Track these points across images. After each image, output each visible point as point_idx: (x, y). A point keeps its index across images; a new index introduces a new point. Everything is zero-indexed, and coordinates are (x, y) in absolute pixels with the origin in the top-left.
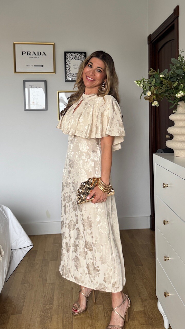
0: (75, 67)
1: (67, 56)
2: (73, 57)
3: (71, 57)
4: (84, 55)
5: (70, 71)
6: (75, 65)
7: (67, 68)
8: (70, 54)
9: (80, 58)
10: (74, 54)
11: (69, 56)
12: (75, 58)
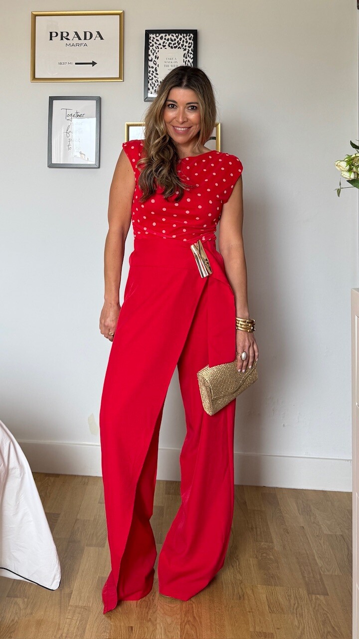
0: (168, 66)
1: (150, 41)
2: (166, 41)
3: (161, 42)
4: (192, 38)
5: (156, 76)
6: (170, 61)
7: (149, 69)
8: (158, 35)
9: (182, 45)
10: (167, 34)
11: (155, 40)
12: (170, 45)
